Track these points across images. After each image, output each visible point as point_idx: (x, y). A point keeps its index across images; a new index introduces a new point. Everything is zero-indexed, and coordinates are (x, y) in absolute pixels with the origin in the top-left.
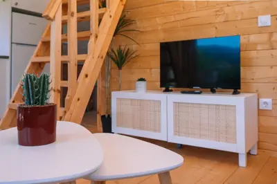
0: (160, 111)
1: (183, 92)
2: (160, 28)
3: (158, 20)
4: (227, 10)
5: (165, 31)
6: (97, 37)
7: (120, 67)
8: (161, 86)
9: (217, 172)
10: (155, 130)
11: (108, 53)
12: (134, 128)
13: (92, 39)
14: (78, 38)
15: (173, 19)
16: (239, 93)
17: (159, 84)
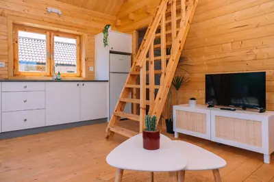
0: (205, 121)
1: (222, 109)
2: (205, 63)
3: (204, 58)
4: (256, 51)
5: (209, 65)
6: (165, 74)
7: (177, 89)
8: (206, 102)
9: (247, 165)
10: (202, 133)
11: (172, 83)
12: (188, 129)
13: (163, 76)
14: (155, 75)
15: (214, 57)
16: (265, 111)
17: (204, 100)
